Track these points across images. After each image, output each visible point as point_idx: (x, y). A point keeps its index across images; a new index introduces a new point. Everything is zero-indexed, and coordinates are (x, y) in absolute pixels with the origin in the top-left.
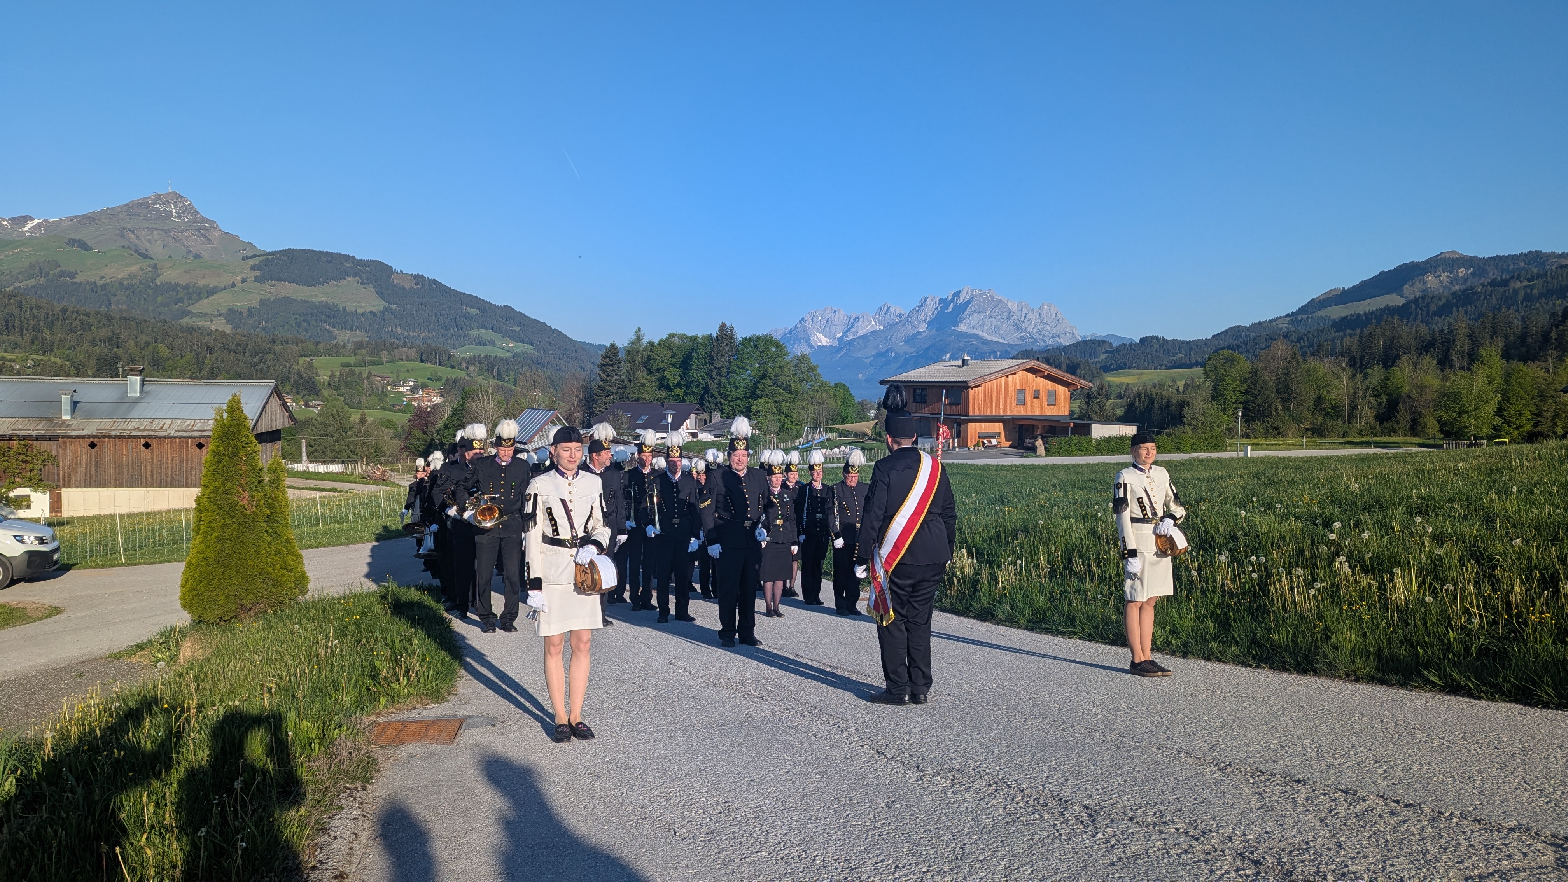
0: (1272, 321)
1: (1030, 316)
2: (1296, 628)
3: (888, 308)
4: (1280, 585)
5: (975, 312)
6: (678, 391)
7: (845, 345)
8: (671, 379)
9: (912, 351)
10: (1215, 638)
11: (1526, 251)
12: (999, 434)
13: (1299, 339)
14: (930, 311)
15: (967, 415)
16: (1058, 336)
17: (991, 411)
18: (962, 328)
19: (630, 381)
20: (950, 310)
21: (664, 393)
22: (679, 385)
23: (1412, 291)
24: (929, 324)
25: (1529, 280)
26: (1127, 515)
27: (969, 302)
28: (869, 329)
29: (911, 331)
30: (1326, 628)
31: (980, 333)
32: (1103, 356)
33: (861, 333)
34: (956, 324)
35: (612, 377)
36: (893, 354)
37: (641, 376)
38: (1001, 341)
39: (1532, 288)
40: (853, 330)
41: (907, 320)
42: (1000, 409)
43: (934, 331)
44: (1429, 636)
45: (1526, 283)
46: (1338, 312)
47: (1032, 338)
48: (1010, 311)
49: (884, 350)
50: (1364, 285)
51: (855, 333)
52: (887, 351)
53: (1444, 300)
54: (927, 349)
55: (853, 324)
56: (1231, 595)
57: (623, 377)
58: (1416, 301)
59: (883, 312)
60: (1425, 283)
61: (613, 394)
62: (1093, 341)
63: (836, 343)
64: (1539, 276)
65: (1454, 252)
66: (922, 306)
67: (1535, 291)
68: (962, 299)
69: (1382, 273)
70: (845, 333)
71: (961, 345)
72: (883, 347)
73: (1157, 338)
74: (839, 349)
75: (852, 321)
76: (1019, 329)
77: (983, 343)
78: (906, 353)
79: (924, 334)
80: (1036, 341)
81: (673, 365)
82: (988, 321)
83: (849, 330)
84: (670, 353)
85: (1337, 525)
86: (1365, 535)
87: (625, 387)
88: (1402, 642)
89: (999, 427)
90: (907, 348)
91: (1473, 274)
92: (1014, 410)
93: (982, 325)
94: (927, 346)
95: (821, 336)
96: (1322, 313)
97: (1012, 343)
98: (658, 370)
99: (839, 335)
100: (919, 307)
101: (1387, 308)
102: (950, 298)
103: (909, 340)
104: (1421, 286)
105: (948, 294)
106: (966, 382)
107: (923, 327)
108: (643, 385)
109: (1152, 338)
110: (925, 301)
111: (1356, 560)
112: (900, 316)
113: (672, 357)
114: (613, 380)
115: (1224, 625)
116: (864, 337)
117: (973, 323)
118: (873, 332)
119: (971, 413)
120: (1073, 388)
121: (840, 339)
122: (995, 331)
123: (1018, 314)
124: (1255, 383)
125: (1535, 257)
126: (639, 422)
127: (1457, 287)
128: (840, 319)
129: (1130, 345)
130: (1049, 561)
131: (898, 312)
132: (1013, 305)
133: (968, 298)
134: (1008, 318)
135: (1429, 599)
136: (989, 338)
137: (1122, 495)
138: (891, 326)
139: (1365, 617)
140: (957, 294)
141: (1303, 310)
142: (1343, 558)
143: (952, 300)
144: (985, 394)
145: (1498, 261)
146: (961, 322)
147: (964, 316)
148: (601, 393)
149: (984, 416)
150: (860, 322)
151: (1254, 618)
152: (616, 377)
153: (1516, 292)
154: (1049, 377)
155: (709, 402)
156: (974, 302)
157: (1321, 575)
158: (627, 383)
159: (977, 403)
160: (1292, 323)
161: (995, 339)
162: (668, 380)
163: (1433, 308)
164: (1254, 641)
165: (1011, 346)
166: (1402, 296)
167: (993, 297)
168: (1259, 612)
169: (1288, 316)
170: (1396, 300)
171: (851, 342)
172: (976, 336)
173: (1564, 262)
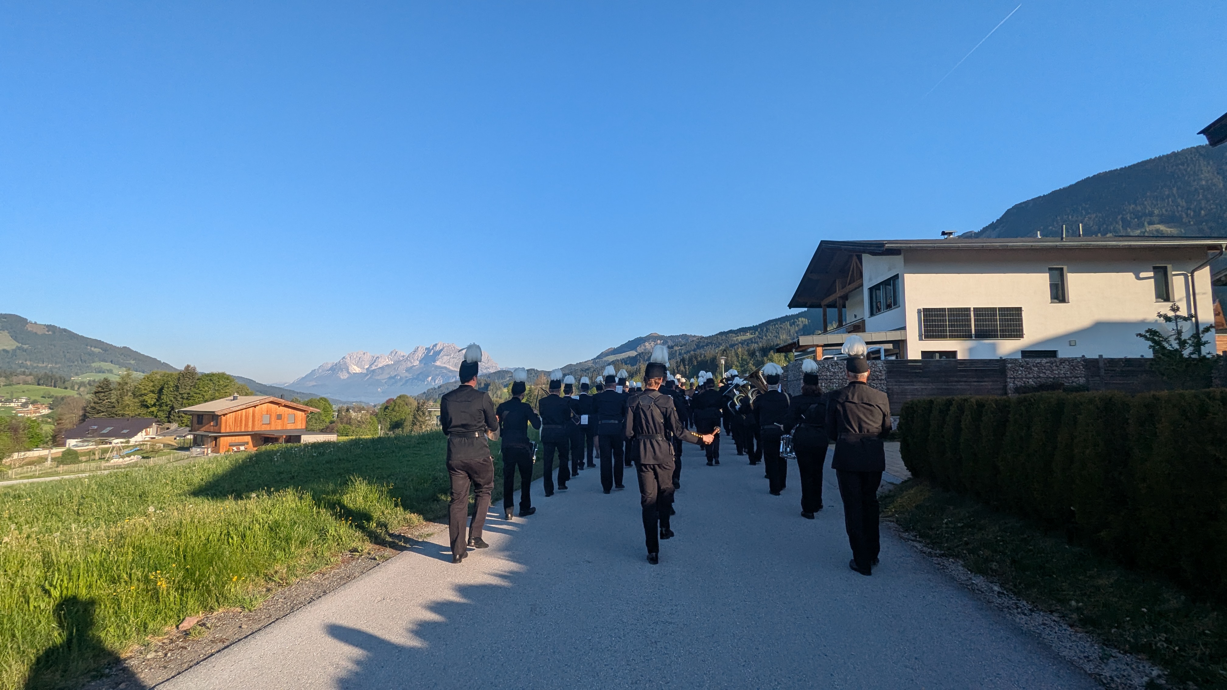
3: (396, 352)
5: (444, 355)
7: (370, 372)
9: (409, 376)
11: (681, 334)
12: (247, 443)
14: (420, 354)
15: (220, 433)
17: (241, 428)
18: (438, 363)
20: (431, 354)
22: (154, 405)
23: (640, 349)
24: (420, 361)
25: (681, 346)
27: (441, 350)
28: (385, 363)
29: (409, 365)
31: (448, 366)
33: (380, 365)
34: (434, 361)
35: (104, 400)
36: (399, 377)
37: (128, 399)
39: (681, 349)
40: (375, 364)
41: (407, 359)
42: (248, 428)
43: (423, 365)
45: (679, 348)
49: (393, 375)
50: (622, 346)
51: (376, 366)
52: (395, 376)
54: (419, 374)
55: (375, 361)
57: (113, 400)
58: (639, 354)
59: (393, 354)
60: (645, 346)
62: (504, 371)
63: (365, 371)
64: (685, 345)
65: (656, 333)
66: (416, 351)
67: (683, 351)
68: (438, 348)
69: (629, 341)
70: (370, 366)
71: (438, 372)
74: (367, 375)
75: (375, 358)
78: (406, 377)
79: (417, 367)
81: (153, 392)
82: (452, 360)
83: (373, 364)
84: (152, 384)
87: (114, 407)
89: (248, 439)
90: (407, 374)
92: (260, 428)
93: (449, 362)
94: (419, 372)
95: (355, 367)
96: (605, 359)
98: (141, 395)
99: (367, 367)
100: (414, 352)
101: (629, 357)
102: (431, 347)
103: (408, 370)
104: (644, 347)
105: (430, 345)
106: (214, 412)
107: (417, 363)
108: (128, 405)
110: (417, 349)
112: (403, 356)
113: (153, 386)
114: (104, 402)
116: (382, 368)
117: (444, 361)
118: (386, 366)
119: (223, 430)
120: (306, 412)
121: (367, 369)
125: (684, 336)
126: (104, 431)
128: (367, 358)
131: (402, 354)
133: (441, 348)
138: (398, 362)
140: (435, 345)
141: (598, 357)
143: (433, 349)
144: (235, 419)
146: (438, 360)
147: (439, 357)
149: (234, 432)
150: (380, 360)
152: (107, 401)
153: (676, 351)
154: (285, 406)
155: (174, 416)
156: (445, 350)
158: (116, 405)
159: (228, 424)
160: (593, 363)
162: (147, 401)
166: (636, 352)
167: (454, 347)
169: (592, 360)
170: (633, 353)
171: (374, 371)
172: (445, 368)
173: (695, 339)
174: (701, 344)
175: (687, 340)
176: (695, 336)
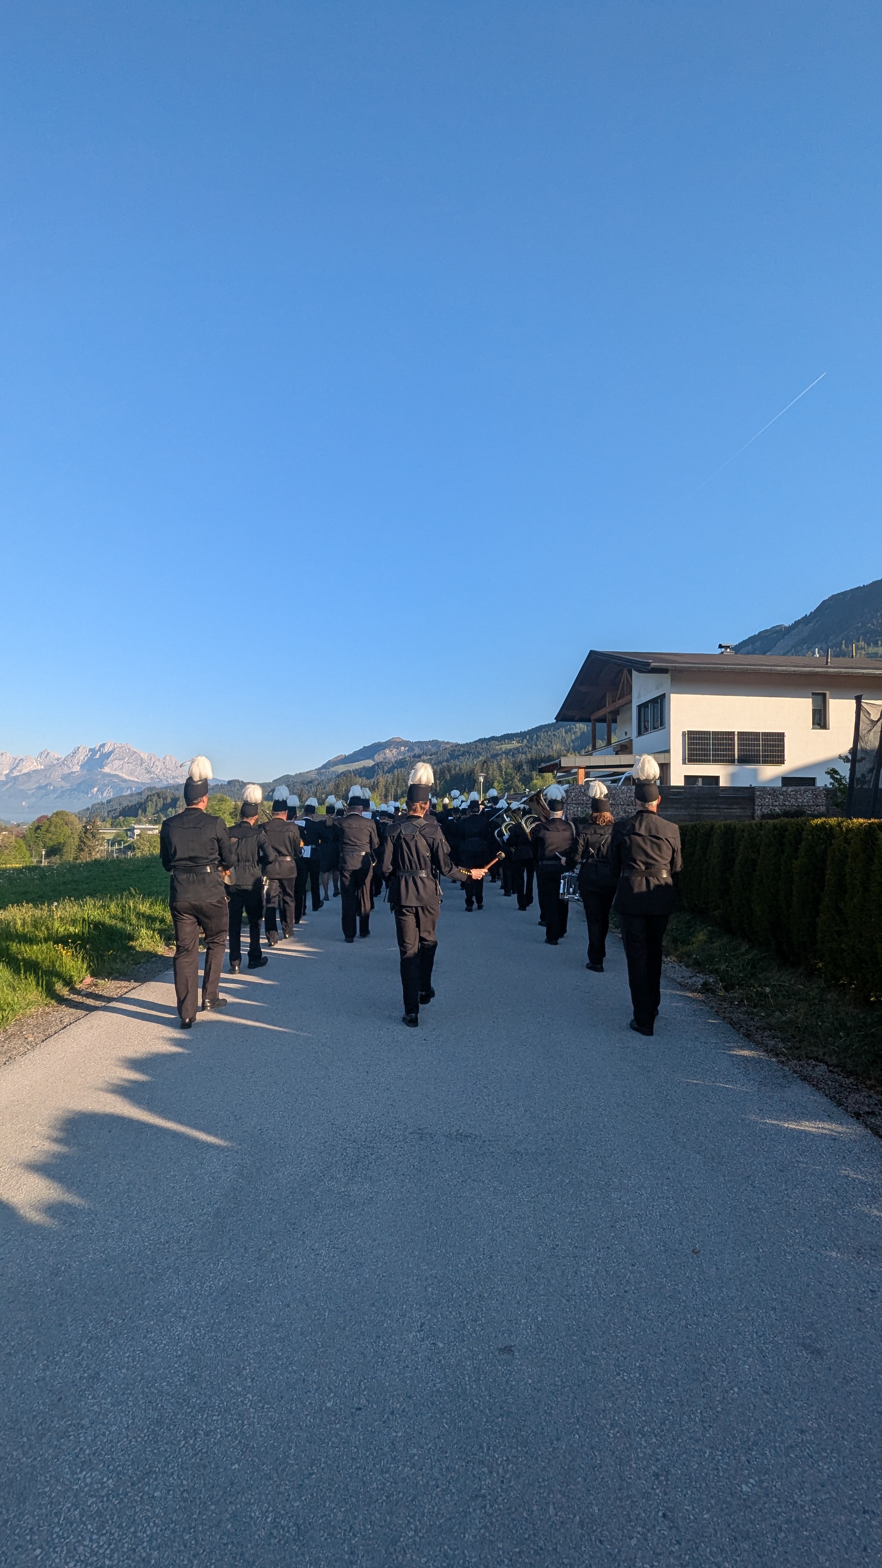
0: (307, 772)
1: (157, 763)
3: (48, 754)
5: (116, 759)
7: (11, 780)
9: (67, 786)
11: (431, 740)
13: (319, 784)
14: (82, 757)
16: (176, 778)
18: (107, 770)
20: (97, 757)
23: (379, 758)
24: (82, 766)
27: (112, 752)
28: (32, 768)
29: (66, 771)
31: (120, 774)
33: (25, 771)
34: (102, 767)
36: (52, 788)
38: (136, 780)
40: (18, 768)
41: (63, 763)
43: (85, 771)
46: (341, 768)
47: (158, 778)
48: (142, 760)
49: (43, 784)
50: (356, 753)
51: (19, 771)
52: (47, 785)
53: (391, 764)
54: (79, 784)
55: (18, 764)
58: (378, 763)
59: (43, 756)
60: (385, 754)
63: (3, 778)
64: (435, 754)
65: (399, 738)
66: (75, 753)
68: (106, 750)
69: (364, 747)
70: (11, 771)
71: (106, 782)
72: (43, 782)
74: (6, 783)
75: (17, 761)
76: (149, 772)
77: (122, 781)
78: (62, 787)
79: (77, 773)
80: (161, 781)
82: (126, 766)
83: (14, 768)
90: (63, 783)
91: (408, 750)
93: (122, 769)
94: (79, 781)
96: (333, 769)
97: (143, 781)
99: (6, 772)
100: (73, 753)
101: (364, 768)
102: (97, 748)
103: (65, 778)
104: (383, 755)
105: (96, 745)
107: (77, 768)
110: (78, 749)
112: (58, 759)
116: (28, 774)
117: (115, 767)
118: (34, 771)
121: (7, 775)
122: (131, 774)
123: (148, 762)
125: (435, 743)
127: (401, 757)
128: (7, 760)
129: (221, 785)
131: (56, 756)
132: (144, 756)
133: (111, 749)
134: (141, 765)
136: (127, 778)
138: (50, 767)
140: (103, 746)
143: (99, 750)
145: (419, 743)
146: (106, 765)
147: (108, 761)
150: (24, 763)
156: (116, 751)
160: (318, 774)
161: (132, 779)
163: (386, 769)
165: (144, 784)
166: (374, 761)
167: (129, 749)
169: (316, 770)
170: (369, 763)
171: (16, 778)
172: (117, 776)
173: (448, 746)
174: (456, 753)
175: (439, 747)
176: (448, 743)
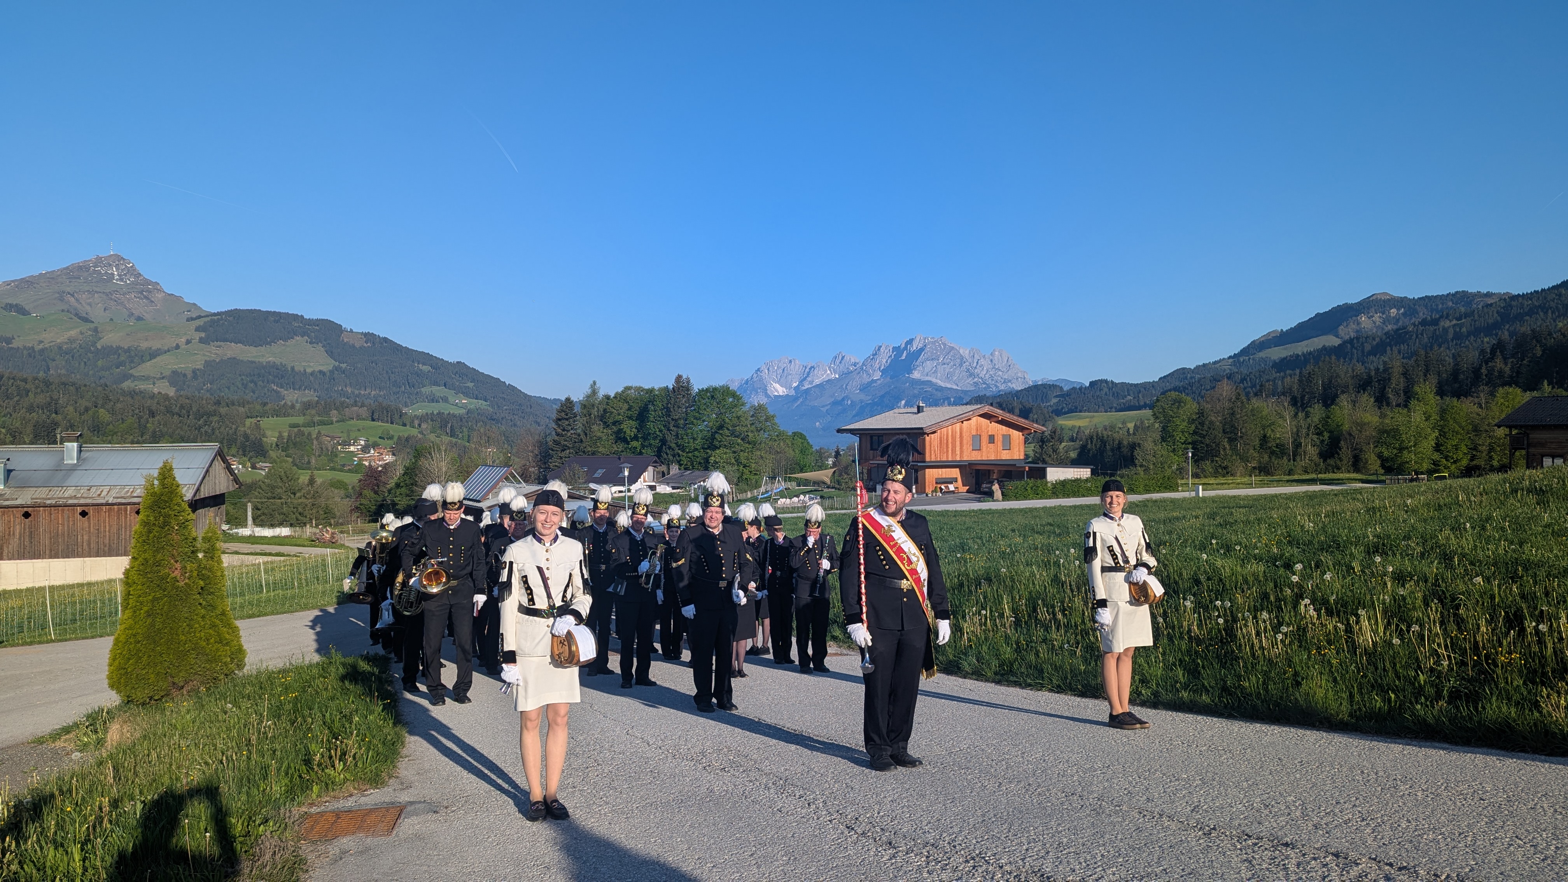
0: (1215, 363)
1: (982, 362)
2: (1266, 674)
3: (843, 357)
4: (1247, 629)
5: (928, 359)
6: (635, 444)
7: (801, 394)
8: (628, 432)
9: (867, 399)
10: (1185, 687)
11: (1453, 291)
12: (956, 480)
13: (1243, 380)
14: (884, 359)
15: (924, 462)
16: (1010, 381)
17: (947, 457)
18: (916, 375)
19: (586, 434)
20: (903, 357)
21: (621, 446)
22: (636, 438)
24: (883, 372)
25: (1458, 319)
26: (1097, 564)
27: (922, 350)
28: (825, 377)
29: (866, 379)
30: (1296, 674)
31: (934, 380)
32: (1055, 401)
33: (817, 382)
34: (910, 371)
35: (568, 431)
36: (849, 402)
37: (597, 429)
38: (955, 387)
39: (1461, 326)
40: (809, 379)
41: (862, 369)
42: (956, 455)
43: (888, 379)
44: (1399, 679)
45: (1454, 322)
46: (1277, 353)
47: (985, 383)
48: (962, 358)
49: (840, 399)
50: (1301, 326)
51: (811, 382)
52: (843, 399)
53: (1377, 340)
54: (883, 396)
55: (808, 374)
56: (1199, 642)
57: (579, 431)
58: (1351, 341)
59: (838, 361)
60: (1359, 324)
61: (569, 448)
62: (1044, 386)
63: (793, 393)
64: (1466, 315)
65: (1385, 294)
66: (876, 354)
67: (1464, 330)
68: (915, 347)
70: (801, 382)
71: (916, 392)
72: (839, 396)
73: (1106, 381)
74: (795, 399)
75: (807, 370)
76: (971, 375)
77: (936, 390)
78: (861, 401)
79: (879, 382)
80: (988, 386)
81: (630, 418)
82: (941, 368)
83: (805, 379)
84: (626, 406)
85: (1299, 567)
86: (1328, 576)
87: (581, 441)
88: (1373, 686)
89: (955, 473)
90: (862, 396)
91: (1404, 314)
92: (970, 455)
93: (935, 372)
94: (882, 393)
95: (777, 386)
96: (1262, 355)
97: (965, 389)
98: (614, 423)
99: (795, 385)
100: (873, 355)
101: (1324, 348)
102: (903, 346)
103: (865, 388)
104: (1355, 326)
105: (901, 342)
106: (922, 429)
107: (877, 375)
108: (600, 438)
109: (1101, 381)
110: (879, 349)
111: (1321, 603)
112: (855, 364)
113: (629, 409)
114: (569, 434)
115: (1193, 672)
116: (820, 386)
117: (926, 370)
118: (829, 380)
119: (928, 459)
120: (1026, 432)
121: (796, 388)
122: (948, 377)
123: (970, 360)
124: (1202, 424)
125: (1462, 297)
126: (596, 475)
127: (1390, 327)
128: (796, 369)
129: (1080, 389)
130: (1014, 611)
131: (853, 360)
132: (965, 352)
133: (920, 346)
134: (961, 365)
135: (1396, 641)
136: (943, 384)
137: (1091, 544)
138: (846, 375)
139: (1334, 661)
140: (910, 342)
141: (1244, 352)
142: (1307, 601)
143: (906, 348)
144: (941, 440)
145: (1427, 300)
146: (915, 369)
147: (917, 363)
148: (556, 448)
149: (940, 462)
150: (816, 371)
151: (1223, 666)
152: (572, 432)
153: (1445, 330)
154: (1003, 422)
155: (667, 454)
156: (927, 349)
157: (1287, 619)
158: (583, 437)
159: (933, 449)
160: (1234, 364)
161: (949, 386)
162: (625, 433)
163: (1368, 347)
164: (1225, 689)
165: (965, 392)
166: (1337, 336)
167: (945, 345)
168: (1228, 659)
169: (1230, 357)
170: (1332, 341)
171: (807, 391)
172: (929, 383)
173: (1490, 301)
174: (1515, 311)
175: (1472, 303)
176: (1488, 295)
